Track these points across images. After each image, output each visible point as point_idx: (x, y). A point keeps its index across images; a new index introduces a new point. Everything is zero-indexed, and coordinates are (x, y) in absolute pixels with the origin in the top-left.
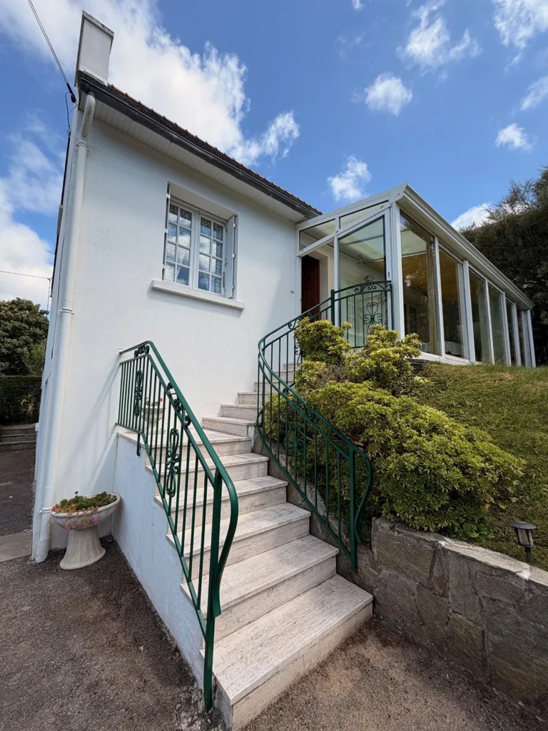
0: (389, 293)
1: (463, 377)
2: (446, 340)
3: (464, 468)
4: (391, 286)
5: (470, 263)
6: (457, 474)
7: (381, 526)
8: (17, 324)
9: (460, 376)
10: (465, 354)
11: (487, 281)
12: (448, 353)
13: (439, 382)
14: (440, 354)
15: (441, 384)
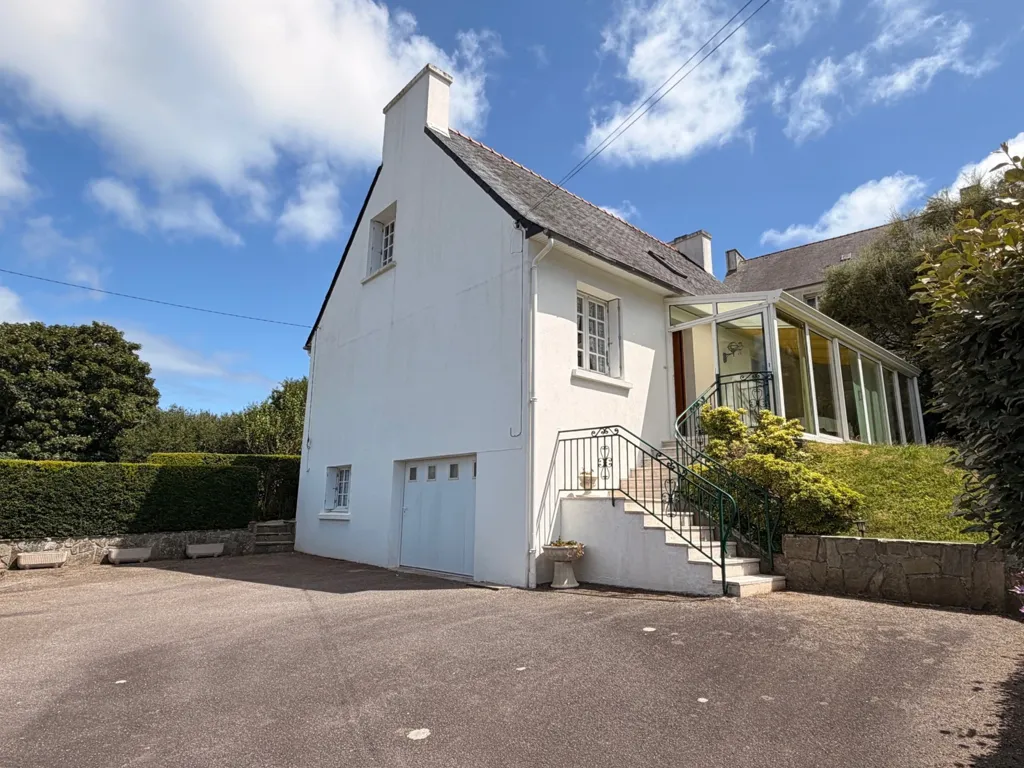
0: (770, 382)
1: (834, 452)
2: (819, 414)
3: (832, 498)
4: (772, 376)
5: (839, 339)
6: (828, 501)
7: (788, 538)
8: (95, 367)
9: (832, 452)
10: (839, 431)
11: (859, 353)
12: (823, 431)
13: (816, 457)
14: (815, 433)
15: (817, 458)
